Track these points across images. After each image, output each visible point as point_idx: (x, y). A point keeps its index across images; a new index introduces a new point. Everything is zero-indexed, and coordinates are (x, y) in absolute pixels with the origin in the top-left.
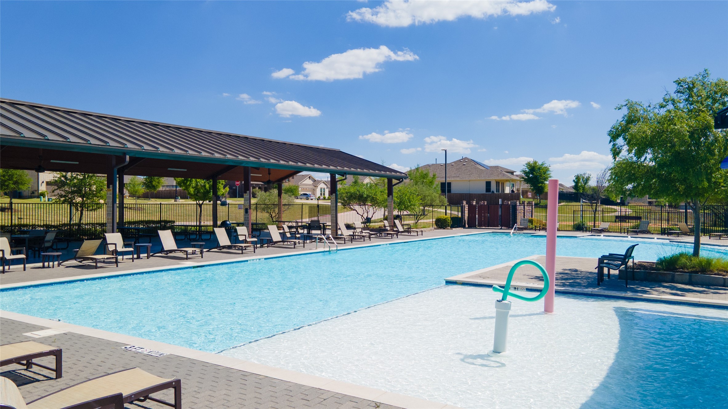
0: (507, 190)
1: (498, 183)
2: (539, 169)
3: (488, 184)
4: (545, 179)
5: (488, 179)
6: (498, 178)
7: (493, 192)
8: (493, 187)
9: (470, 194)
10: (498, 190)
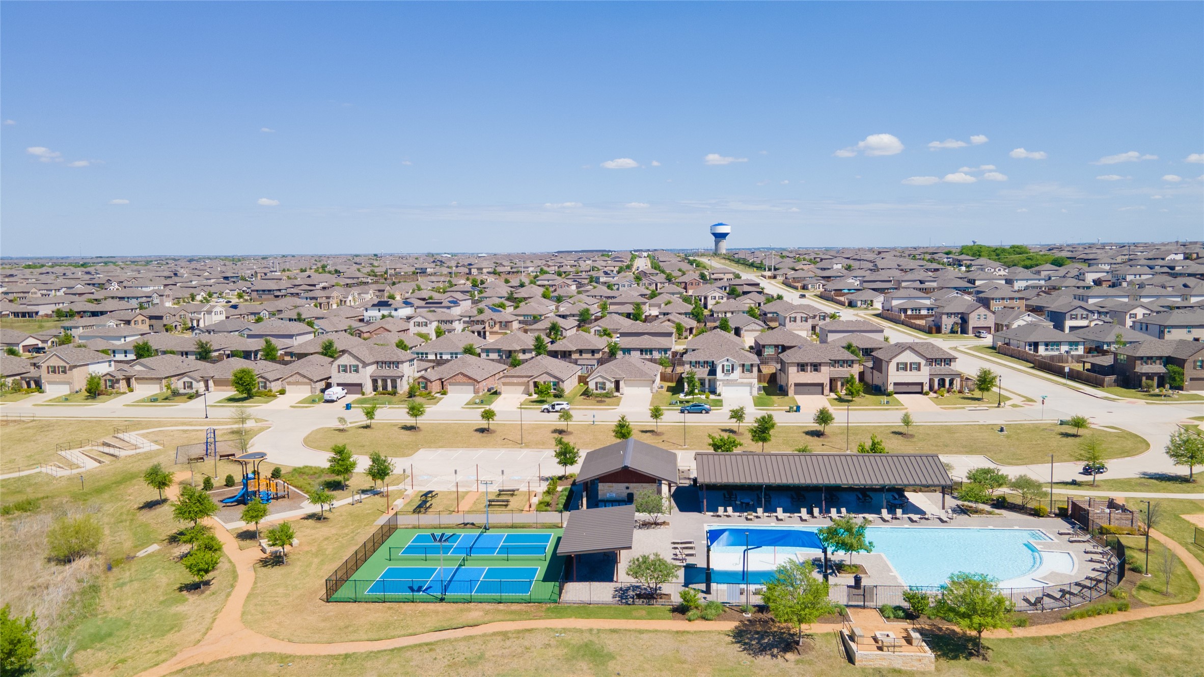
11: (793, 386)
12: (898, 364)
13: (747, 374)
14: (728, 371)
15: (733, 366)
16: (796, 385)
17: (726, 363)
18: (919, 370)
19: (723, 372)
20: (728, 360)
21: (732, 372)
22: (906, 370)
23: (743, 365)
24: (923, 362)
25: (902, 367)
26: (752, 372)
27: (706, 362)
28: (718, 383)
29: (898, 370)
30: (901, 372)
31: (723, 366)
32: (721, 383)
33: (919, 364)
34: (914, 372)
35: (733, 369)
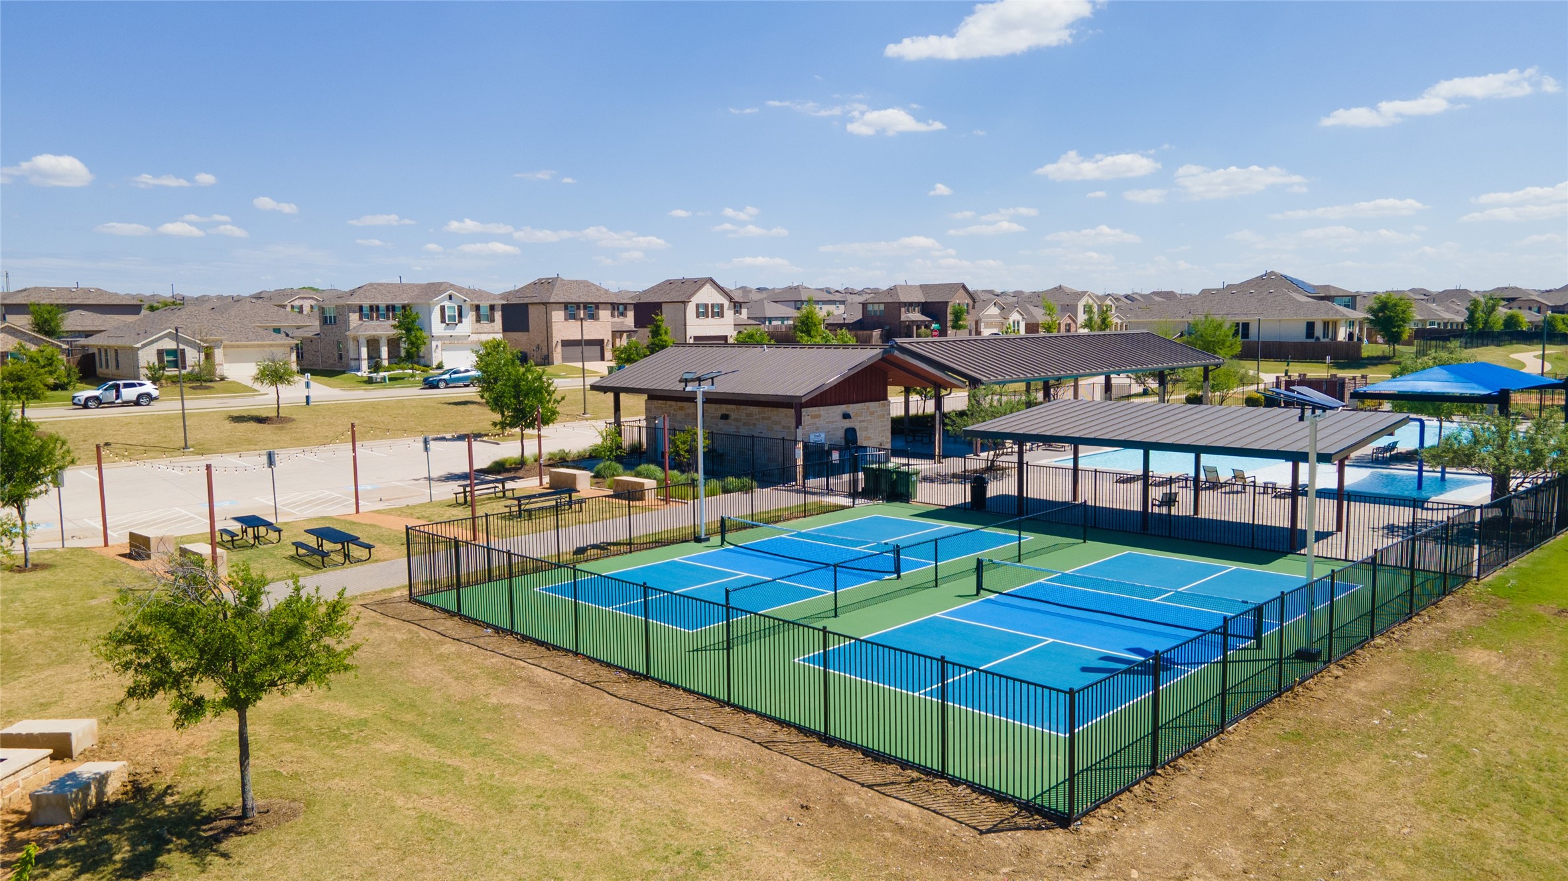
0: (1342, 335)
1: (1326, 324)
2: (1395, 305)
3: (1310, 326)
4: (1404, 320)
5: (1310, 319)
6: (1326, 318)
7: (1318, 338)
8: (1319, 331)
9: (1280, 342)
10: (1325, 335)
11: (560, 345)
12: (698, 306)
13: (485, 325)
14: (452, 318)
15: (460, 309)
16: (566, 344)
17: (447, 303)
18: (723, 317)
19: (443, 321)
20: (450, 297)
21: (460, 321)
22: (707, 317)
23: (478, 308)
24: (726, 303)
25: (704, 311)
26: (492, 320)
27: (391, 308)
28: (434, 344)
29: (698, 317)
30: (702, 320)
31: (443, 309)
32: (439, 343)
33: (722, 305)
34: (717, 320)
35: (460, 315)
